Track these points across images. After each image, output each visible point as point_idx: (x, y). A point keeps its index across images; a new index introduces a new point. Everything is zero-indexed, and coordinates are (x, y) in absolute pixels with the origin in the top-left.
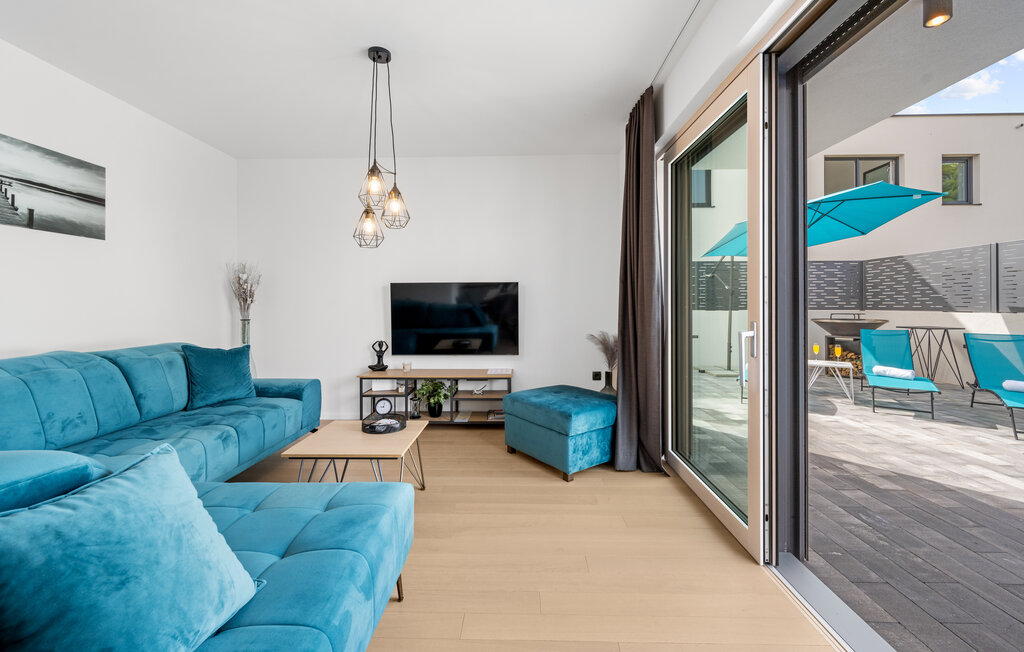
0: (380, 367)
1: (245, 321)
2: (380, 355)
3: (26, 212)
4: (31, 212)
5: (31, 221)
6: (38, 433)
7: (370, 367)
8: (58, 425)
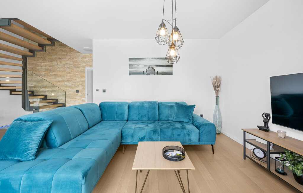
0: (265, 129)
1: (217, 96)
2: (266, 123)
3: (157, 72)
4: (158, 72)
5: (158, 73)
6: (137, 116)
7: (258, 127)
8: (141, 116)
